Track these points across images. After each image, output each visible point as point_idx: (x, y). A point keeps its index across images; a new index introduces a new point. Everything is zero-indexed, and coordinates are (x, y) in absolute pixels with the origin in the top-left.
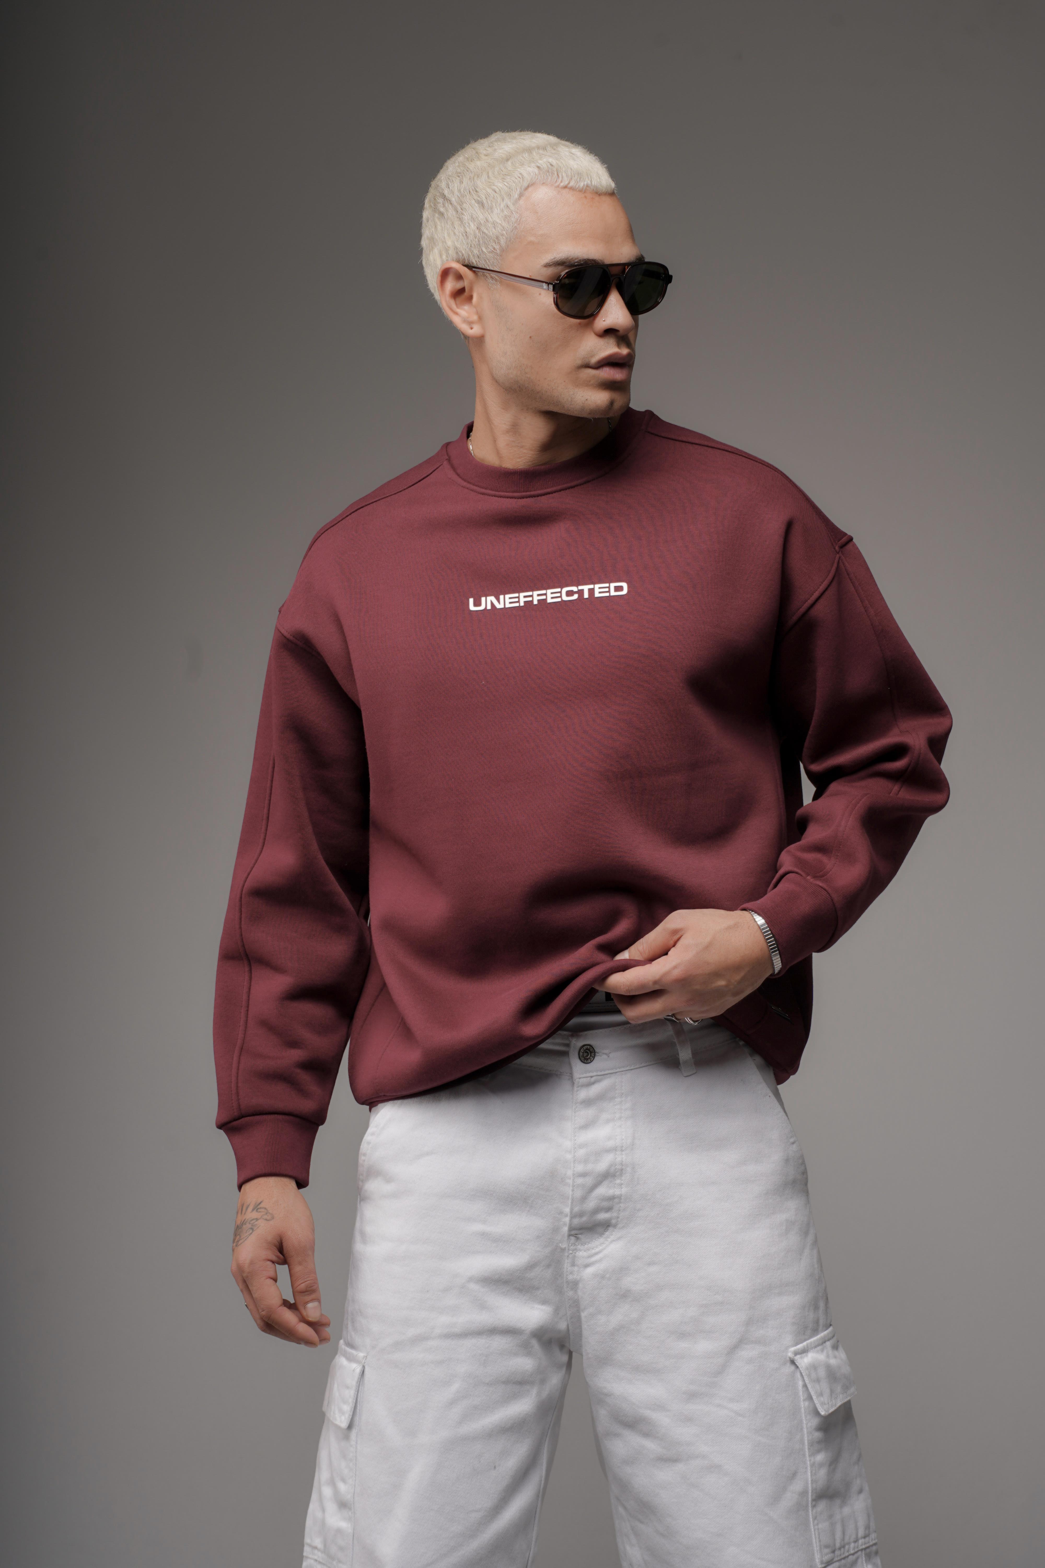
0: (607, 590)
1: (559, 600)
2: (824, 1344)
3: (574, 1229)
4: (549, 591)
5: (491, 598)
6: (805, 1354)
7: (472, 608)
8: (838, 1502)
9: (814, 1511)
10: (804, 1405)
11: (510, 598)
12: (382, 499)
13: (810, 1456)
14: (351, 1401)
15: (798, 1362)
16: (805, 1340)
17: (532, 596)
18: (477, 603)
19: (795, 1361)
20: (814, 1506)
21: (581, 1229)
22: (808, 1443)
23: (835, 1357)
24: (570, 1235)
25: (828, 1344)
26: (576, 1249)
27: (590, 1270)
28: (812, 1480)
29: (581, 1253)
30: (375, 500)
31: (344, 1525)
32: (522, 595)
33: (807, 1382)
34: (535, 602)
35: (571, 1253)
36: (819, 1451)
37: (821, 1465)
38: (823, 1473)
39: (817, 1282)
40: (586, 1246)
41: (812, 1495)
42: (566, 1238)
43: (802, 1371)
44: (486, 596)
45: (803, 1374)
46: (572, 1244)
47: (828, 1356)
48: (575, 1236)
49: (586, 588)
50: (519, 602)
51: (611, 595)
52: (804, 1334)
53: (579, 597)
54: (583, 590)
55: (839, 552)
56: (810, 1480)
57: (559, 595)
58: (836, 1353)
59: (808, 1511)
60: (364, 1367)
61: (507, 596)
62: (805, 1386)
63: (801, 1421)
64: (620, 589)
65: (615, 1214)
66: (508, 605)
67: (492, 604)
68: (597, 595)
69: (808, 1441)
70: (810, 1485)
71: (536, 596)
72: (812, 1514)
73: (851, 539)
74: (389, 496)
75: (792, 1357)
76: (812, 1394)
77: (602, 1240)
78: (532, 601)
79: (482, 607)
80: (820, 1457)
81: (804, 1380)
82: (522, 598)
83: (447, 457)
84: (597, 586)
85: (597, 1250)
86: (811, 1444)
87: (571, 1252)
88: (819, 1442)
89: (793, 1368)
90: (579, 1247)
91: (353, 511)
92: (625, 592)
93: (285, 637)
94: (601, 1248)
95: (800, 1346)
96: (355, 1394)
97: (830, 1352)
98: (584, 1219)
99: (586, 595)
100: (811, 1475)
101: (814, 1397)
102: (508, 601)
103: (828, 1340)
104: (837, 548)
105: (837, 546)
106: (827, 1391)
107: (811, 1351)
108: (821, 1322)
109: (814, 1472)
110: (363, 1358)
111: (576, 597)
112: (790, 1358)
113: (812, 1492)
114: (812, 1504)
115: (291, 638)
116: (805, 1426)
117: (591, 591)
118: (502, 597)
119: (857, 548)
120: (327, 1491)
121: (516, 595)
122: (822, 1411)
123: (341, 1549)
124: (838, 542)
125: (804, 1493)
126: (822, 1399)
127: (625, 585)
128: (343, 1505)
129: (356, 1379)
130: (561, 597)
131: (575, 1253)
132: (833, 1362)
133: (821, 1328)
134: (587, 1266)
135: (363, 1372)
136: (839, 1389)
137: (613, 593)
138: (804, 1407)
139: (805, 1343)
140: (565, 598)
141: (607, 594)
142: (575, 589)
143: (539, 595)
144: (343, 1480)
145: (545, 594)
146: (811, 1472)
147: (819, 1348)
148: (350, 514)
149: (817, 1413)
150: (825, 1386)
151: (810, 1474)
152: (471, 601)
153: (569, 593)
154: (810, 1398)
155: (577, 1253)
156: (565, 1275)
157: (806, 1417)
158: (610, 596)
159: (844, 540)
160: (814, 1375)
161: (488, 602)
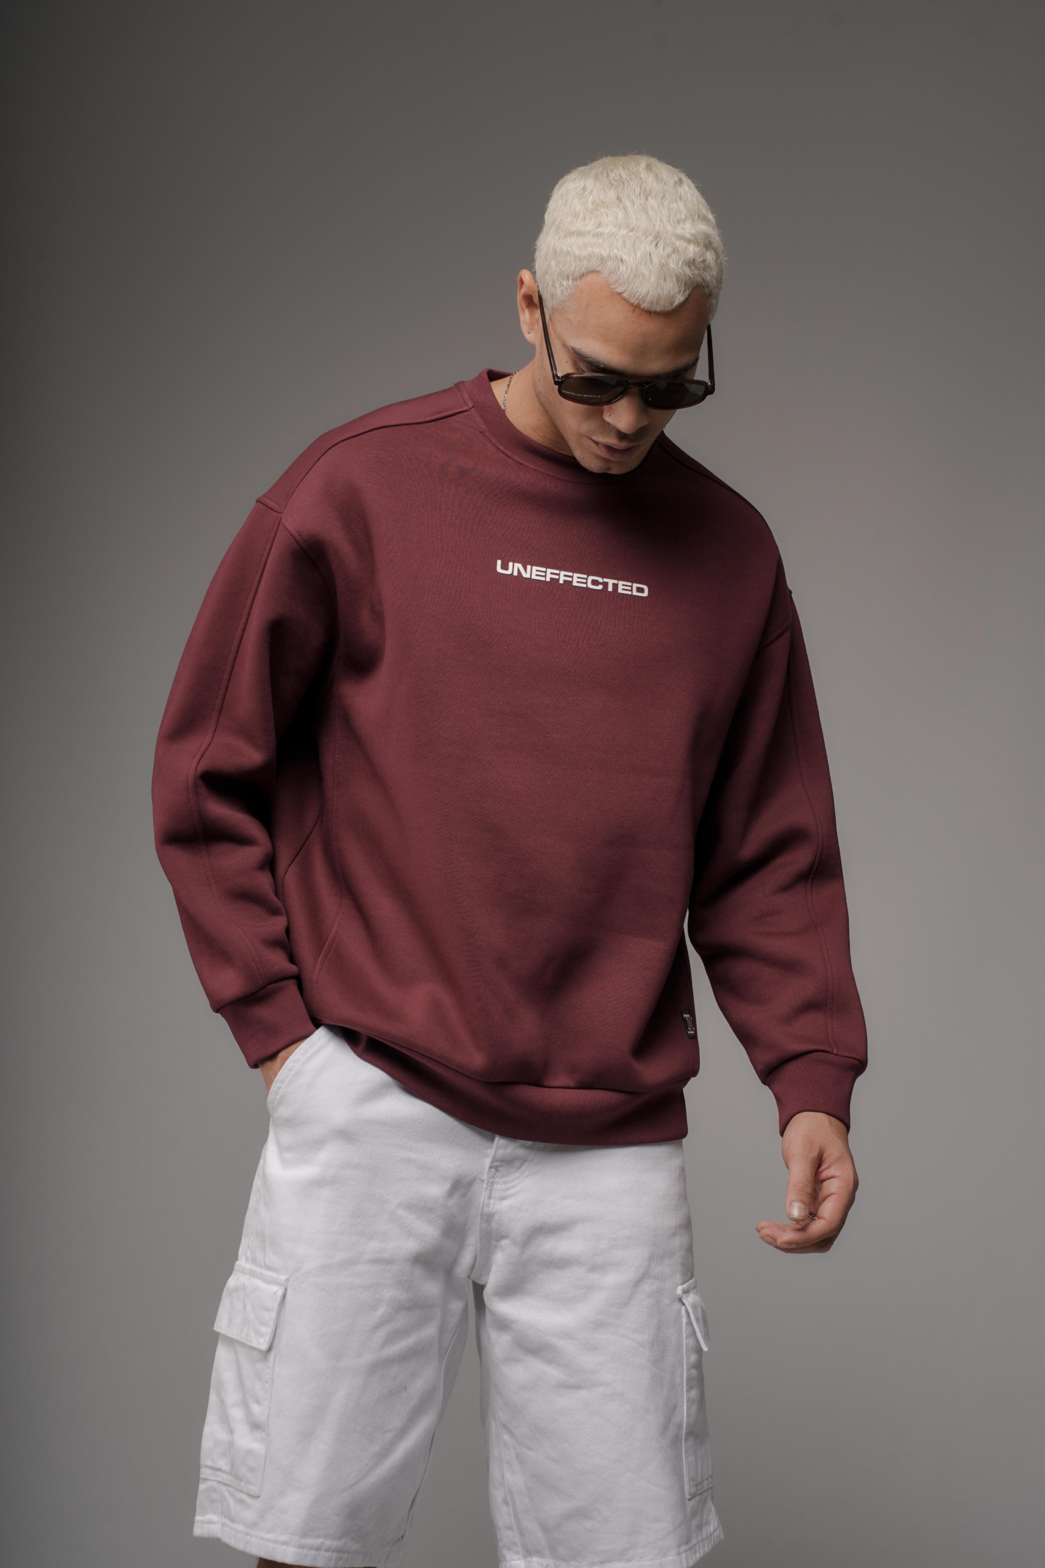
0: (630, 588)
1: (584, 586)
3: (496, 1161)
4: (576, 575)
5: (518, 566)
7: (499, 569)
9: (686, 1445)
11: (537, 571)
13: (687, 1391)
14: (272, 1323)
15: (685, 1300)
17: (558, 574)
18: (505, 567)
19: (682, 1299)
20: (686, 1441)
21: (501, 1161)
22: (687, 1379)
24: (491, 1167)
26: (495, 1182)
27: (506, 1203)
28: (687, 1415)
29: (499, 1185)
31: (257, 1446)
32: (549, 571)
34: (561, 582)
35: (490, 1186)
40: (505, 1179)
41: (685, 1431)
42: (488, 1169)
43: (688, 1309)
44: (514, 562)
45: (689, 1312)
46: (492, 1176)
48: (496, 1167)
49: (611, 582)
50: (545, 576)
53: (603, 588)
54: (607, 583)
56: (685, 1414)
57: (584, 581)
59: (682, 1444)
60: (286, 1289)
61: (535, 568)
63: (682, 1356)
64: (640, 590)
66: (534, 577)
67: (519, 571)
68: (620, 591)
69: (687, 1376)
70: (685, 1419)
71: (563, 576)
72: (685, 1447)
75: (680, 1295)
77: (520, 1173)
78: (558, 580)
79: (509, 572)
81: (689, 1318)
82: (550, 574)
83: (473, 404)
84: (621, 583)
85: (513, 1184)
86: (690, 1380)
87: (490, 1184)
89: (680, 1305)
90: (498, 1179)
92: (646, 594)
94: (516, 1182)
96: (276, 1316)
98: (505, 1151)
99: (610, 589)
100: (687, 1410)
102: (534, 573)
109: (688, 1407)
110: (286, 1281)
111: (600, 587)
112: (678, 1296)
113: (686, 1427)
114: (685, 1438)
116: (685, 1361)
117: (615, 586)
118: (529, 567)
121: (544, 569)
122: (702, 1348)
123: (251, 1470)
125: (681, 1427)
127: (646, 588)
128: (256, 1426)
129: (278, 1301)
130: (586, 583)
134: (503, 1198)
135: (285, 1295)
137: (635, 593)
138: (686, 1341)
140: (590, 586)
141: (629, 593)
142: (600, 580)
143: (565, 576)
144: (258, 1402)
145: (572, 577)
149: (698, 1350)
152: (499, 562)
153: (595, 582)
155: (495, 1185)
156: (483, 1206)
157: (687, 1353)
158: (632, 595)
161: (515, 568)
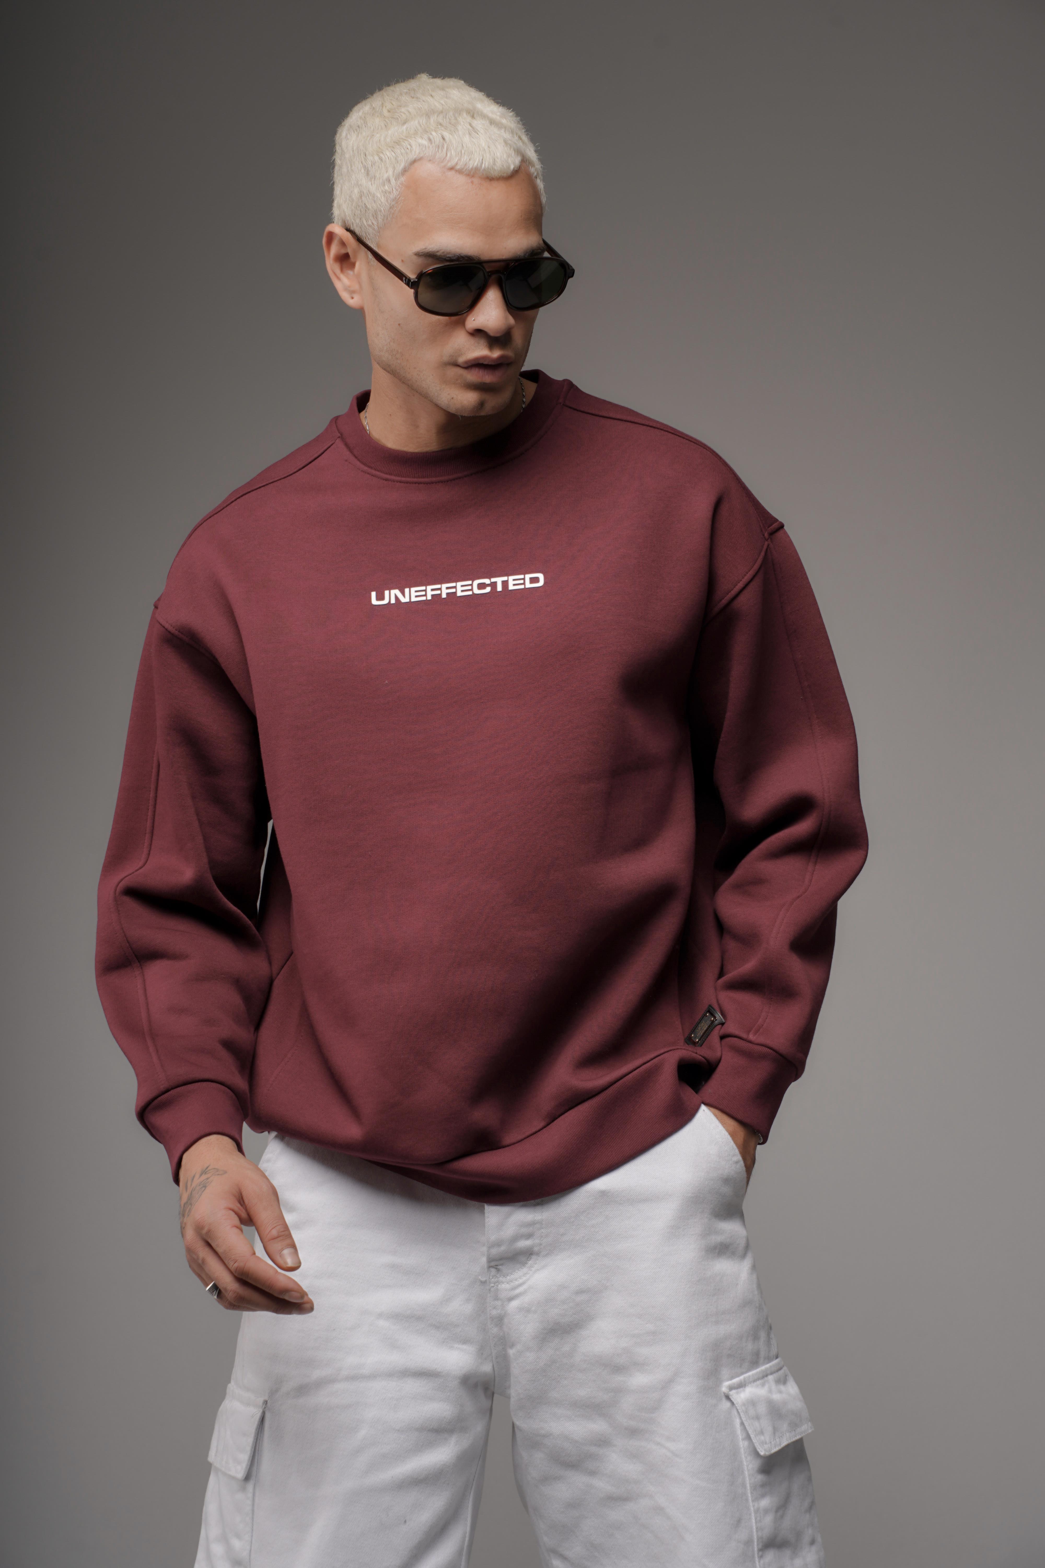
0: (522, 582)
1: (470, 593)
2: (766, 1378)
3: (494, 1260)
4: (459, 584)
5: (396, 592)
6: (741, 1389)
7: (374, 602)
8: (788, 1552)
9: (762, 1562)
10: (743, 1445)
11: (416, 591)
12: (270, 483)
13: (753, 1501)
14: (248, 1449)
15: (733, 1398)
16: (742, 1373)
17: (440, 589)
18: (380, 597)
19: (730, 1397)
20: (761, 1557)
21: (501, 1259)
22: (751, 1487)
23: (780, 1392)
24: (489, 1267)
25: (771, 1378)
26: (498, 1282)
27: (514, 1304)
28: (757, 1528)
29: (503, 1285)
30: (262, 485)
32: (429, 588)
33: (744, 1419)
34: (444, 596)
35: (493, 1287)
36: (763, 1496)
37: (766, 1511)
38: (769, 1520)
39: (757, 1310)
40: (508, 1277)
41: (758, 1545)
42: (486, 1270)
43: (738, 1408)
44: (390, 589)
45: (739, 1411)
46: (493, 1276)
47: (770, 1391)
48: (496, 1267)
49: (499, 580)
50: (426, 595)
51: (527, 587)
52: (741, 1367)
53: (491, 590)
54: (495, 583)
55: (768, 539)
56: (754, 1527)
57: (470, 588)
58: (782, 1388)
59: (754, 1562)
60: (264, 1412)
61: (413, 589)
62: (742, 1424)
63: (742, 1462)
64: (534, 580)
65: (537, 1241)
66: (414, 599)
67: (397, 598)
68: (511, 587)
69: (750, 1484)
70: (755, 1534)
71: (445, 590)
72: (760, 1565)
73: (782, 526)
74: (278, 480)
75: (727, 1393)
76: (749, 1432)
77: (525, 1270)
78: (440, 595)
79: (386, 601)
80: (765, 1502)
81: (740, 1418)
82: (430, 591)
83: (339, 435)
84: (511, 578)
85: (521, 1281)
86: (754, 1488)
87: (492, 1285)
88: (763, 1485)
89: (728, 1404)
90: (501, 1279)
91: (238, 496)
92: (541, 583)
93: (169, 632)
94: (524, 1278)
95: (736, 1380)
96: (253, 1442)
97: (774, 1387)
98: (503, 1248)
99: (499, 588)
100: (756, 1522)
101: (752, 1436)
102: (413, 594)
103: (771, 1374)
104: (766, 535)
105: (766, 533)
106: (769, 1430)
107: (750, 1385)
108: (763, 1354)
109: (758, 1518)
110: (263, 1402)
111: (488, 590)
112: (724, 1393)
113: (758, 1541)
114: (758, 1554)
115: (177, 633)
116: (745, 1468)
117: (505, 584)
118: (407, 590)
119: (789, 537)
120: (218, 1549)
121: (423, 588)
122: (761, 1451)
124: (768, 527)
125: (749, 1542)
126: (762, 1438)
127: (541, 576)
129: (255, 1425)
130: (472, 590)
131: (497, 1286)
132: (776, 1397)
133: (761, 1360)
134: (511, 1299)
135: (263, 1418)
136: (785, 1426)
137: (528, 585)
138: (743, 1447)
139: (742, 1377)
140: (477, 591)
141: (522, 587)
142: (487, 581)
143: (447, 588)
144: (238, 1536)
145: (455, 587)
146: (756, 1519)
147: (758, 1382)
148: (236, 500)
149: (757, 1454)
150: (766, 1424)
151: (754, 1521)
152: (374, 594)
153: (481, 586)
154: (748, 1437)
155: (499, 1286)
156: (488, 1310)
157: (746, 1457)
158: (525, 589)
159: (775, 525)
160: (752, 1412)
161: (391, 596)
